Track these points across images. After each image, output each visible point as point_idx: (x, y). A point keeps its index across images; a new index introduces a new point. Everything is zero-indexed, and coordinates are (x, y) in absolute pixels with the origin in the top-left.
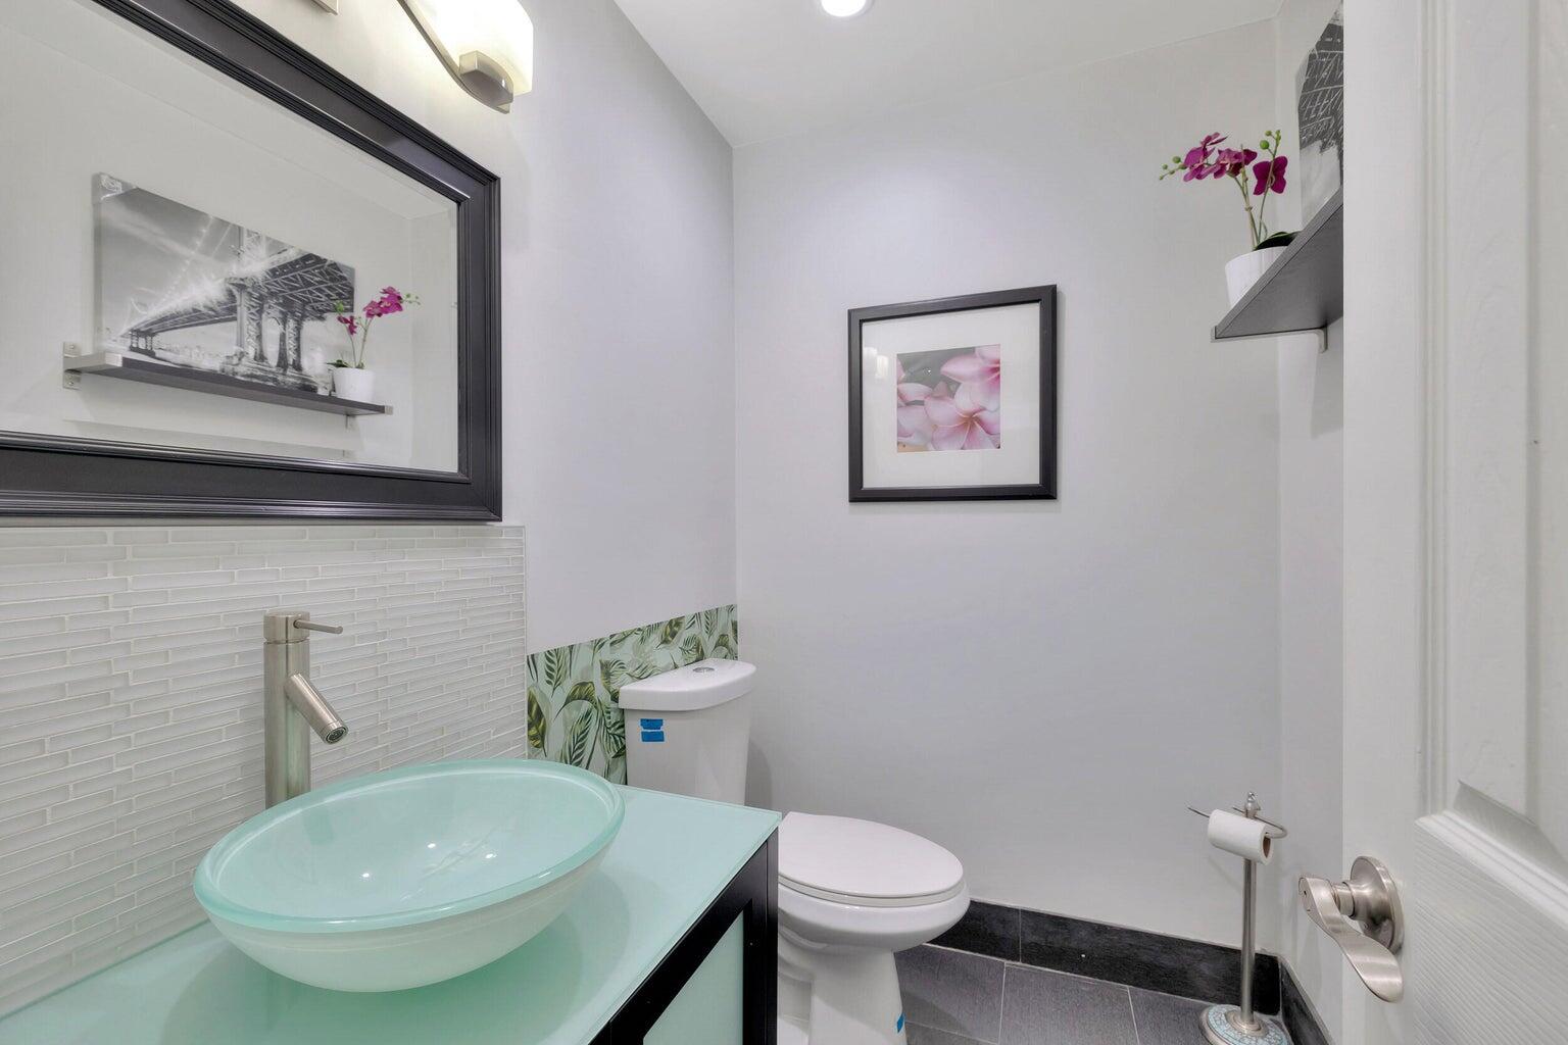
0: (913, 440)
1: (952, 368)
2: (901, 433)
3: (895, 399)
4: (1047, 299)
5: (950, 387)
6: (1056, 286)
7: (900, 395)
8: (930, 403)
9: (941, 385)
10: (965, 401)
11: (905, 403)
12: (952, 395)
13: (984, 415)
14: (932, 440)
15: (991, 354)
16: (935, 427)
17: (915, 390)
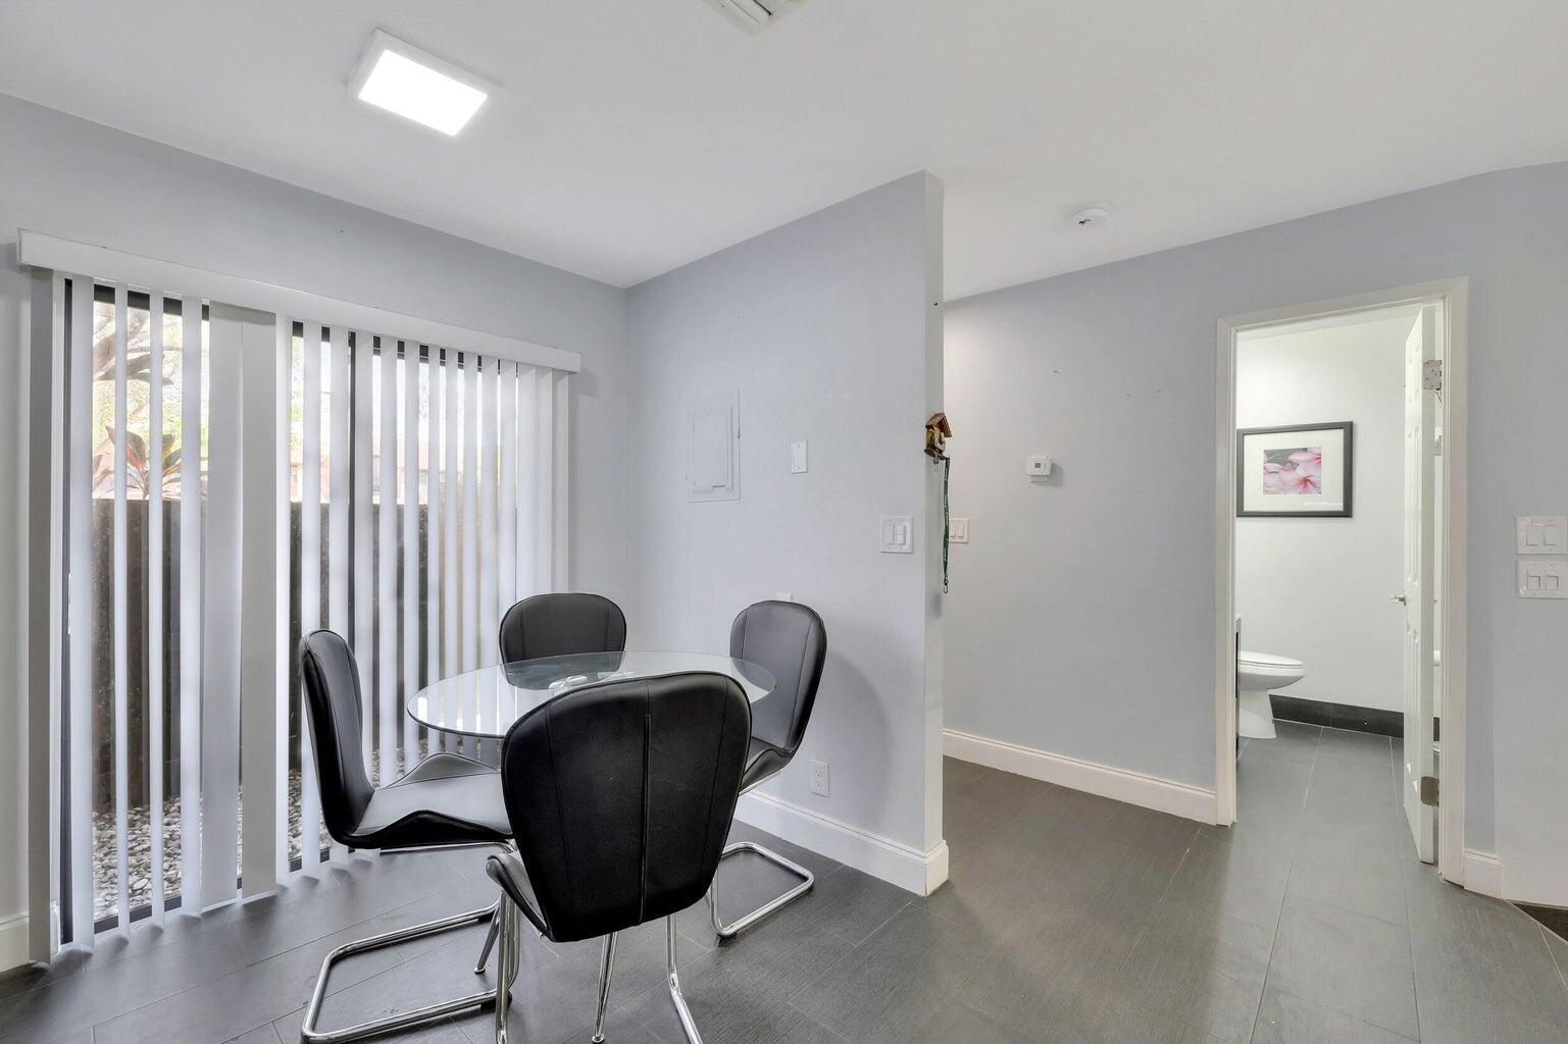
0: (1272, 489)
1: (1294, 457)
2: (1265, 485)
3: (1262, 471)
4: (1348, 429)
5: (1294, 465)
6: (1352, 423)
7: (1265, 468)
8: (1282, 473)
9: (1288, 464)
10: (1301, 472)
11: (1268, 472)
12: (1295, 469)
13: (1311, 479)
14: (1283, 490)
15: (1317, 451)
16: (1285, 483)
17: (1273, 467)
